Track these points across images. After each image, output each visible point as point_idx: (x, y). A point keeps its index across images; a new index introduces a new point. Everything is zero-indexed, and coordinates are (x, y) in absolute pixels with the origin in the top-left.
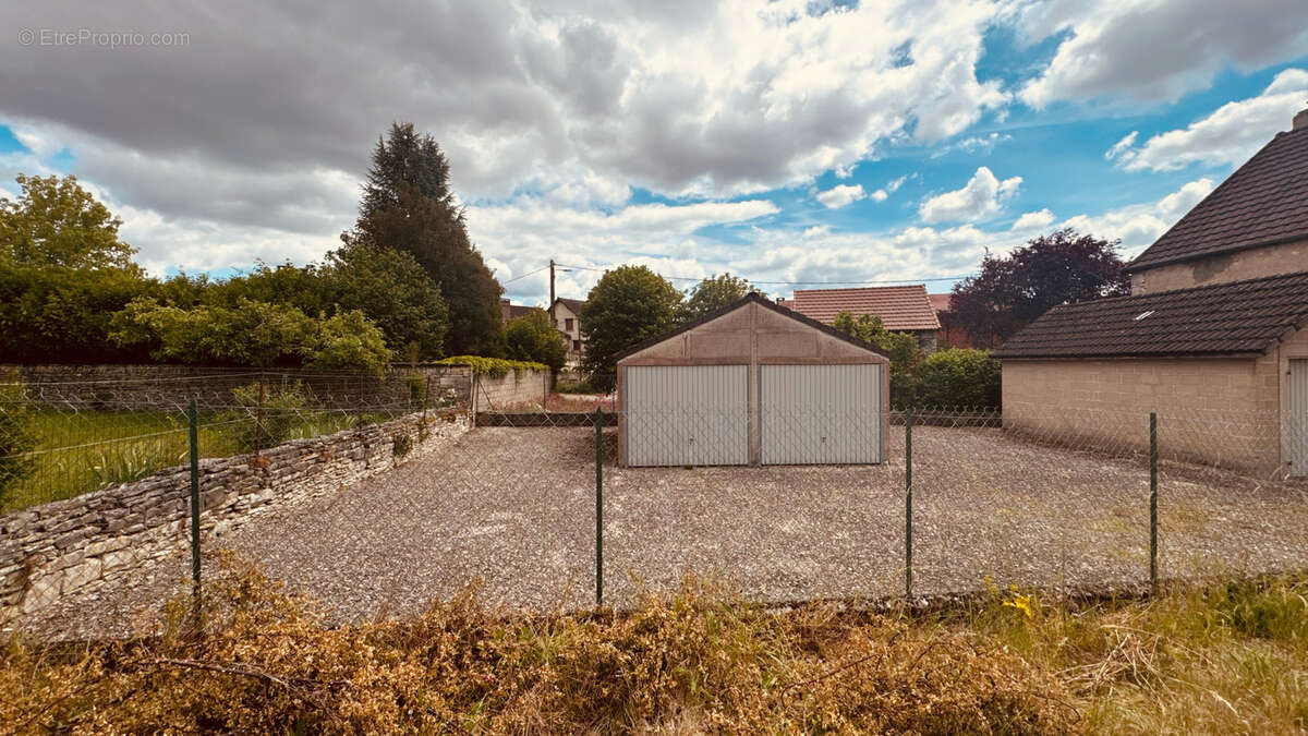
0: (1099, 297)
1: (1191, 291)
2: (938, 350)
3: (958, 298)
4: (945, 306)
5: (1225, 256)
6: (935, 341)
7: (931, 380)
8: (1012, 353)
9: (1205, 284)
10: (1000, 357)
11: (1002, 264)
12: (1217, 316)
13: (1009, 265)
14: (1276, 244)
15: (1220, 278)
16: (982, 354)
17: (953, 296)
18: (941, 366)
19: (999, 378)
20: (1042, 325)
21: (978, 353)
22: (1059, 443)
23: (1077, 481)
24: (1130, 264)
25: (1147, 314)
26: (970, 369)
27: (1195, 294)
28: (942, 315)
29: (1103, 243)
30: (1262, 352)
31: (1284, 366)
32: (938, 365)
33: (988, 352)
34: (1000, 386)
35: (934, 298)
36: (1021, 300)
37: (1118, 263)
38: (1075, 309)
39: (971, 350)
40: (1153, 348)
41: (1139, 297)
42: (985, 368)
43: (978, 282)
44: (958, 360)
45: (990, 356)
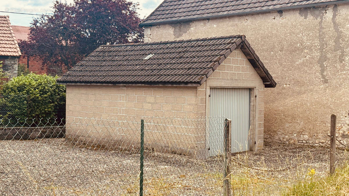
0: (127, 41)
1: (172, 43)
2: (19, 75)
3: (35, 31)
4: (25, 37)
5: (188, 22)
6: (16, 66)
7: (13, 100)
8: (73, 79)
9: (178, 40)
10: (63, 82)
11: (68, 8)
12: (182, 60)
13: (72, 10)
14: (208, 19)
15: (185, 37)
16: (52, 79)
17: (32, 29)
18: (21, 88)
19: (63, 99)
20: (93, 58)
21: (50, 78)
22: (99, 146)
23: (110, 172)
24: (144, 21)
25: (151, 56)
26: (43, 92)
27: (173, 45)
28: (23, 45)
29: (130, 4)
30: (199, 83)
31: (208, 91)
32: (18, 87)
33: (58, 78)
34: (65, 105)
35: (17, 29)
36: (81, 39)
37: (137, 19)
38: (112, 49)
39: (45, 75)
40: (153, 79)
41: (147, 44)
42: (54, 91)
43: (51, 20)
44: (34, 83)
45: (58, 81)
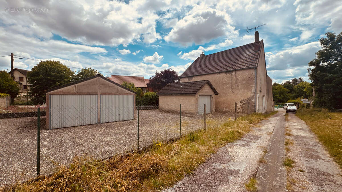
0: (174, 81)
1: (188, 82)
2: (146, 92)
3: (151, 80)
4: (148, 82)
5: (192, 77)
6: (146, 90)
7: (145, 99)
8: (160, 93)
9: (189, 82)
10: (158, 94)
11: (159, 74)
12: (191, 87)
13: (160, 74)
14: (198, 76)
15: (191, 81)
17: (150, 80)
18: (147, 96)
19: (158, 99)
20: (166, 87)
21: (155, 93)
22: (169, 112)
23: (171, 119)
24: (180, 76)
25: (182, 86)
26: (153, 97)
27: (188, 83)
28: (147, 84)
29: (176, 72)
30: (196, 94)
31: (198, 96)
32: (146, 96)
33: (156, 93)
34: (158, 100)
35: (146, 80)
36: (163, 82)
37: (178, 76)
38: (171, 85)
39: (153, 92)
40: (182, 93)
41: (181, 83)
42: (156, 96)
43: (154, 77)
44: (150, 94)
45: (157, 94)
